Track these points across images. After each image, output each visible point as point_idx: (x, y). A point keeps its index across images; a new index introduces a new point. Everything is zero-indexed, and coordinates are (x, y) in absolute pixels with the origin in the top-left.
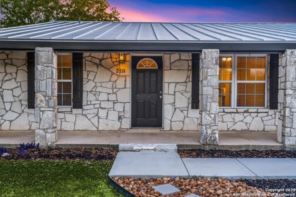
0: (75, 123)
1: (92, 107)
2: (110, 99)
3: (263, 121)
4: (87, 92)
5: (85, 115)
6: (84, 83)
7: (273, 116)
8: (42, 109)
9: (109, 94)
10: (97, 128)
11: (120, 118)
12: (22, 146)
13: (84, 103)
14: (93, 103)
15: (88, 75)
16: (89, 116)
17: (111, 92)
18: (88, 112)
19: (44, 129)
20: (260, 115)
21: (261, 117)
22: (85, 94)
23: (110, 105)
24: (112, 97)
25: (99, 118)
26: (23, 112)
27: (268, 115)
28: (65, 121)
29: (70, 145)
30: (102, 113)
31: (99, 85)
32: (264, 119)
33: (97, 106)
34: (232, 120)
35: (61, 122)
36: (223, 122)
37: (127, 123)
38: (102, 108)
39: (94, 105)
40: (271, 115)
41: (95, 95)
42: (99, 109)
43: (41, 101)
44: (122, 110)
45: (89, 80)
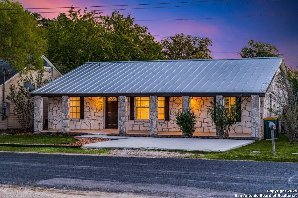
0: (81, 126)
1: (88, 119)
2: (95, 115)
3: (162, 126)
4: (86, 112)
5: (85, 122)
6: (85, 108)
7: (167, 124)
8: (64, 119)
9: (95, 113)
10: (90, 128)
11: (99, 124)
12: (57, 132)
13: (85, 117)
14: (88, 117)
15: (86, 104)
16: (87, 123)
17: (96, 112)
18: (86, 121)
19: (64, 127)
20: (161, 123)
21: (161, 125)
22: (85, 113)
23: (95, 118)
24: (96, 114)
25: (91, 124)
26: (60, 120)
27: (164, 124)
28: (77, 125)
29: (74, 133)
30: (92, 122)
31: (91, 108)
32: (162, 125)
33: (90, 118)
34: (148, 126)
35: (76, 125)
36: (144, 126)
37: (102, 126)
38: (92, 119)
39: (89, 118)
40: (166, 124)
41: (89, 113)
42: (91, 120)
43: (64, 116)
44: (100, 120)
45: (87, 106)
